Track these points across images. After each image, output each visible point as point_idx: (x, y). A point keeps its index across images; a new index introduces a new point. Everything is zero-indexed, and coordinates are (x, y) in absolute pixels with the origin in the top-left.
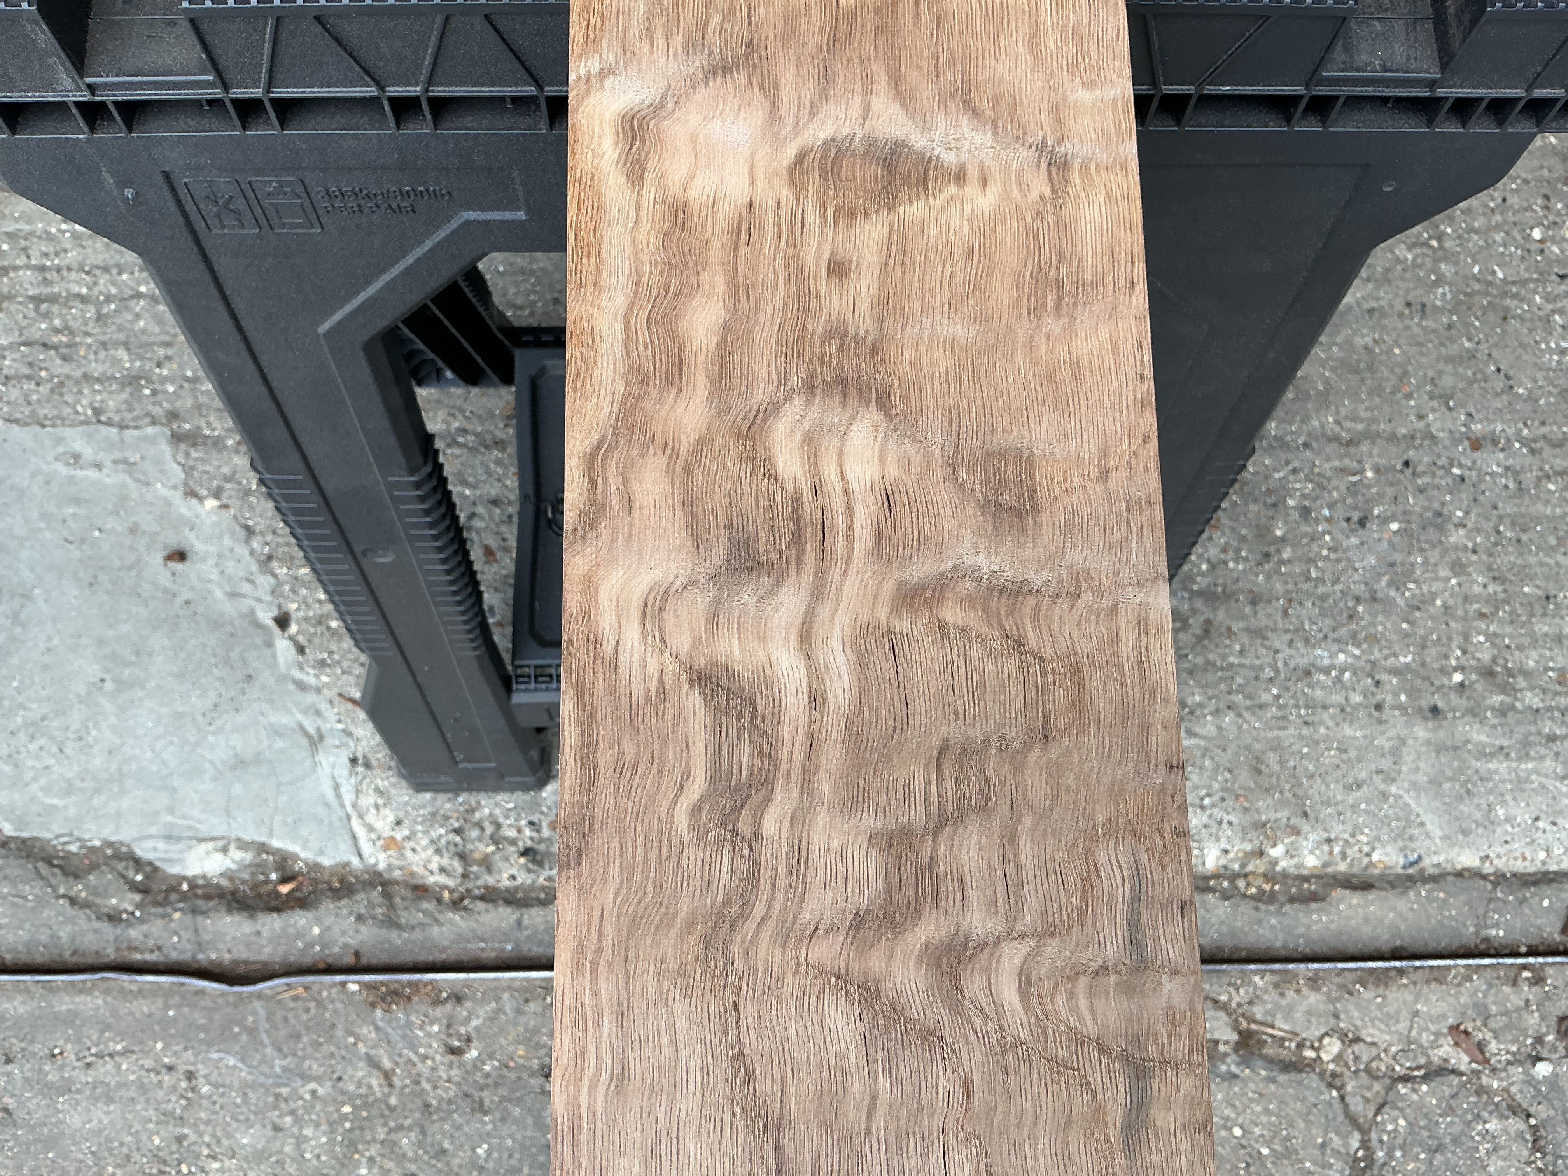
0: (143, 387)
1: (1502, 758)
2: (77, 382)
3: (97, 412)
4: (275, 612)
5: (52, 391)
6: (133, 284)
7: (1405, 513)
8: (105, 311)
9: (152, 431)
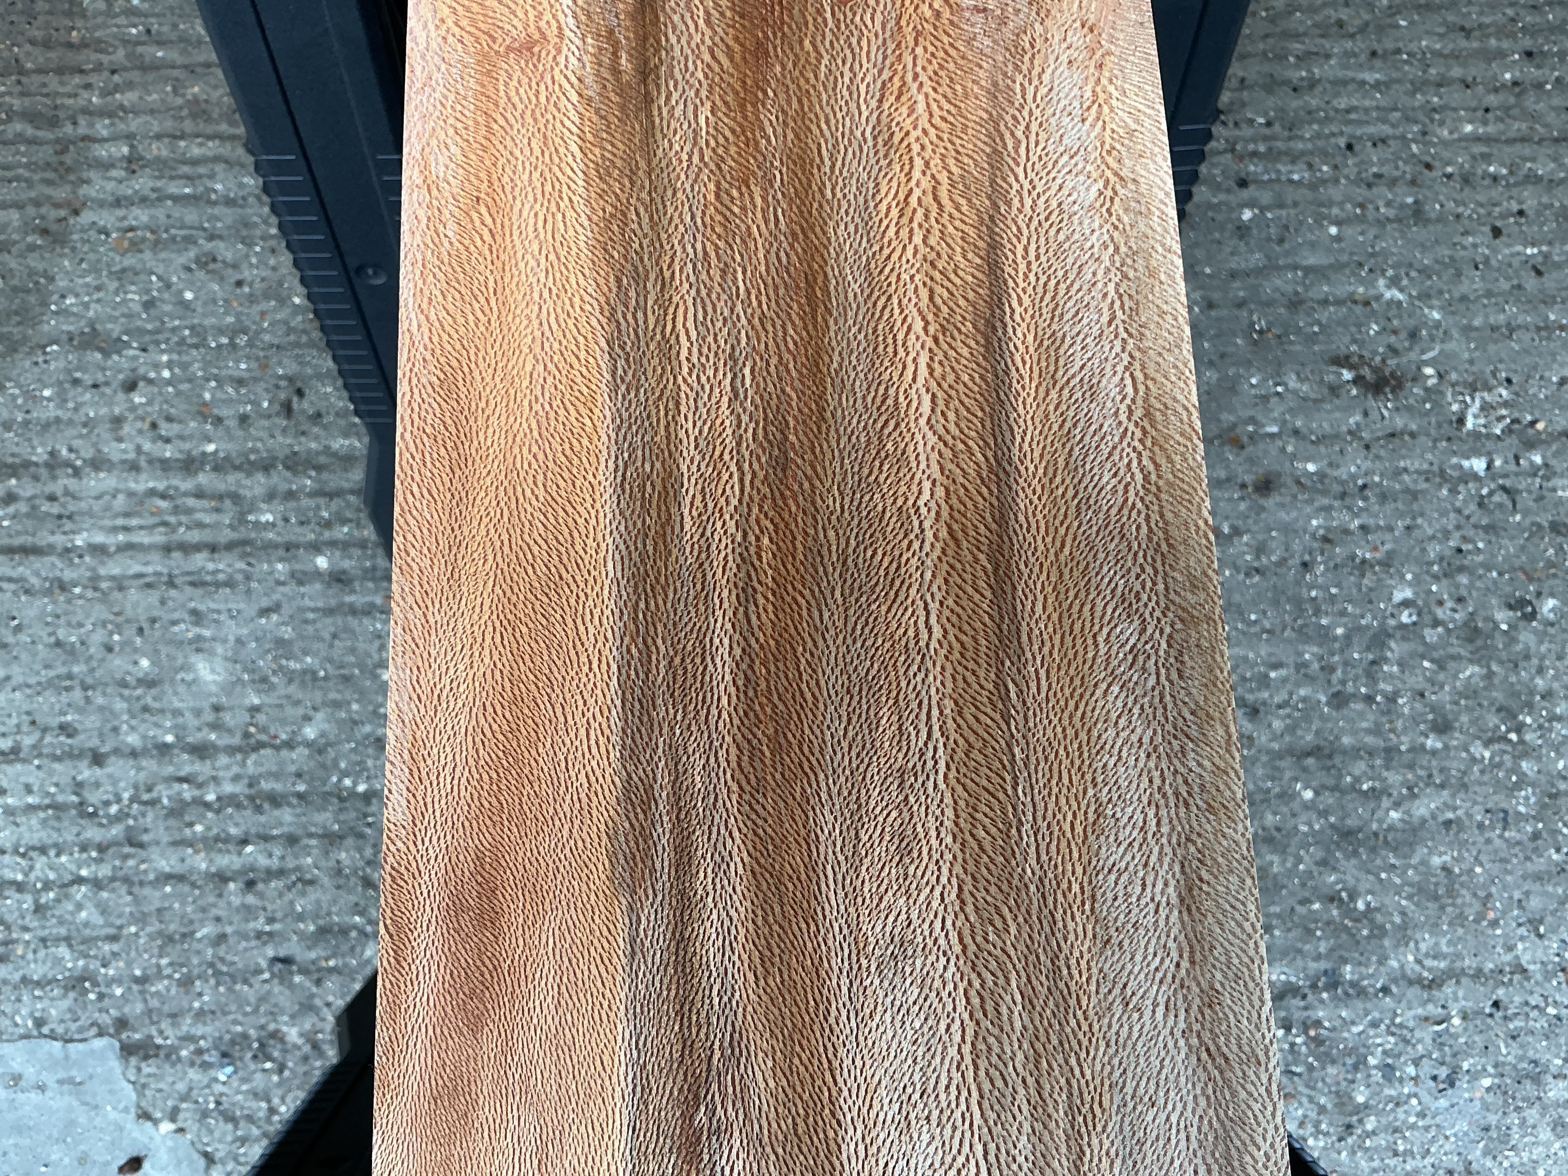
0: (86, 992)
2: (15, 987)
3: (39, 1023)
6: (73, 867)
7: (1496, 1066)
8: (43, 901)
9: (99, 1043)
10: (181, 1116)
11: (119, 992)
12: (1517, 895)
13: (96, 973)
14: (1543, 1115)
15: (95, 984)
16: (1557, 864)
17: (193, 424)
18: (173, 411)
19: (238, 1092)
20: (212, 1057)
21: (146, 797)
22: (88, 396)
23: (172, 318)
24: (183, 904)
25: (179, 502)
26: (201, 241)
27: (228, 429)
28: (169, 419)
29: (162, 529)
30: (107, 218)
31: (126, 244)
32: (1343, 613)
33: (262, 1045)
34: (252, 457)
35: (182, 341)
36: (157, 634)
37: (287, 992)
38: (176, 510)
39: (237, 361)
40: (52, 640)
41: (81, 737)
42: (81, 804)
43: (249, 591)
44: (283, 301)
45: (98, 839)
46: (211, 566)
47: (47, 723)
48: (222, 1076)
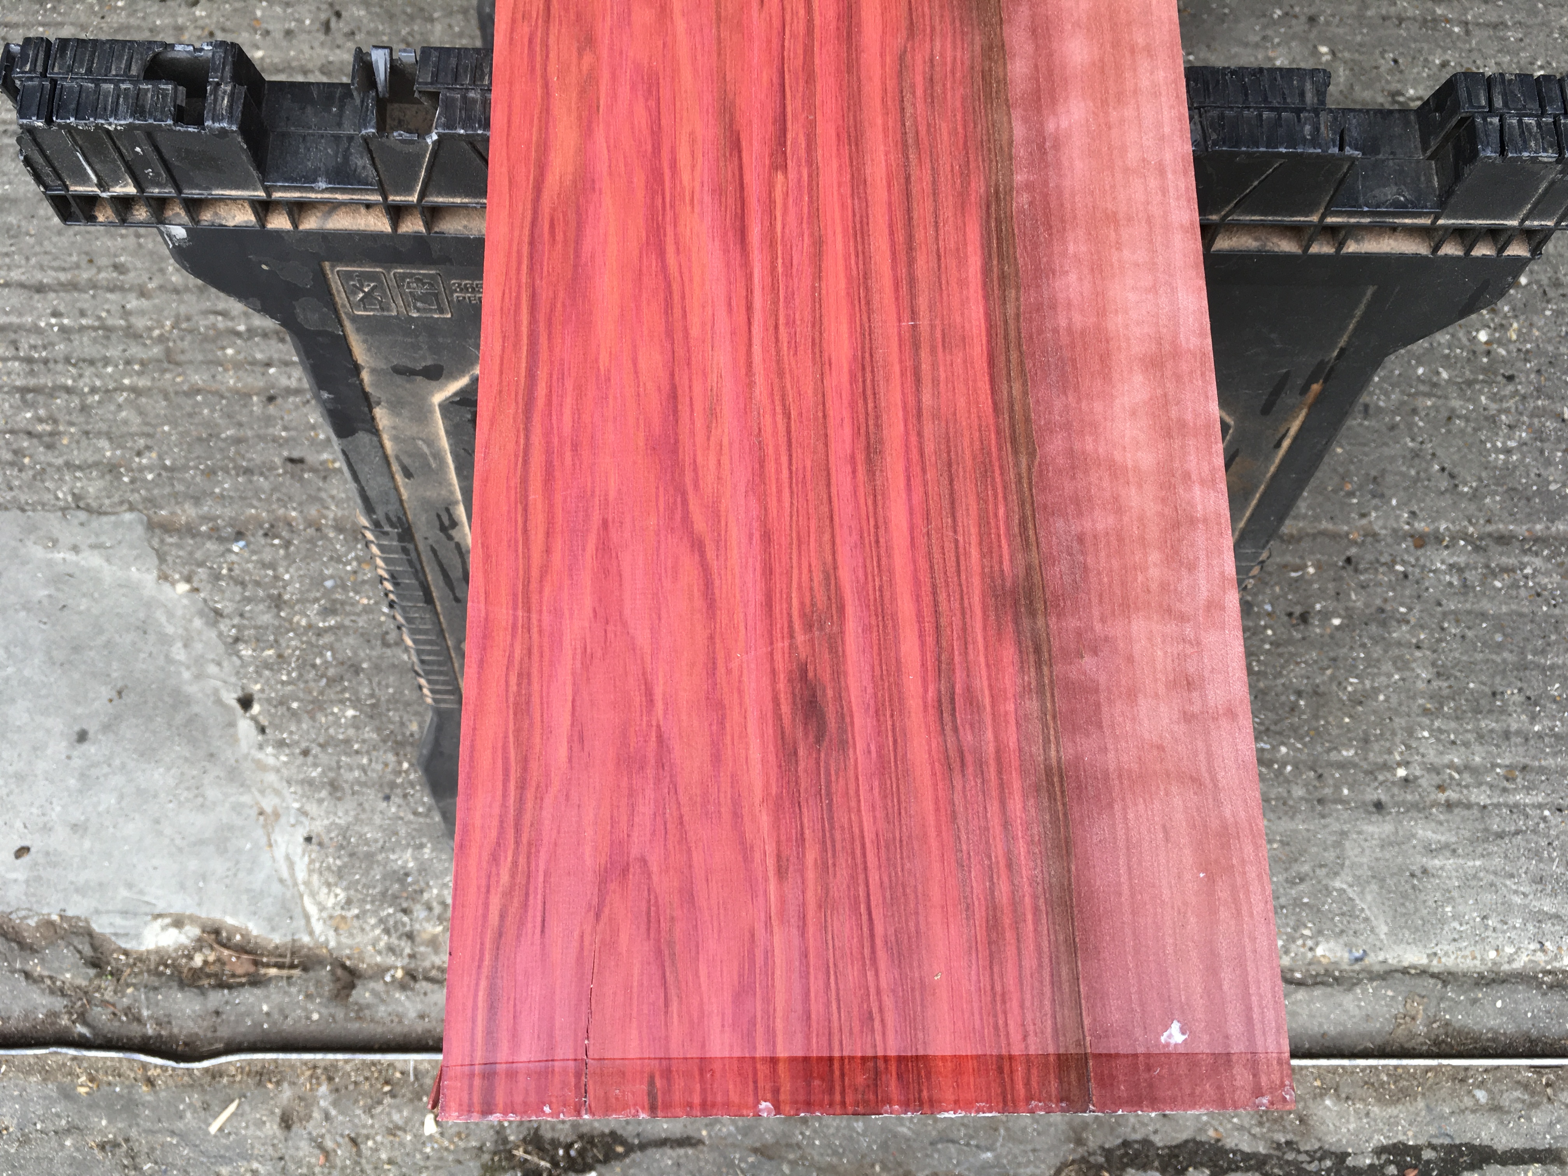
0: (121, 475)
1: (1448, 854)
2: (59, 469)
3: (77, 497)
4: (239, 694)
5: (34, 477)
6: (117, 376)
7: (1347, 609)
8: (88, 402)
9: (129, 517)
10: (196, 579)
11: (150, 477)
12: (1373, 473)
13: (131, 458)
14: (1386, 652)
15: (130, 469)
16: (1412, 450)
18: (228, 23)
19: (248, 561)
20: (228, 533)
21: (184, 325)
24: (213, 411)
27: (274, 39)
28: (224, 30)
33: (272, 526)
34: (294, 64)
37: (298, 485)
41: (132, 275)
42: (129, 327)
45: (141, 356)
47: (103, 261)
48: (236, 548)
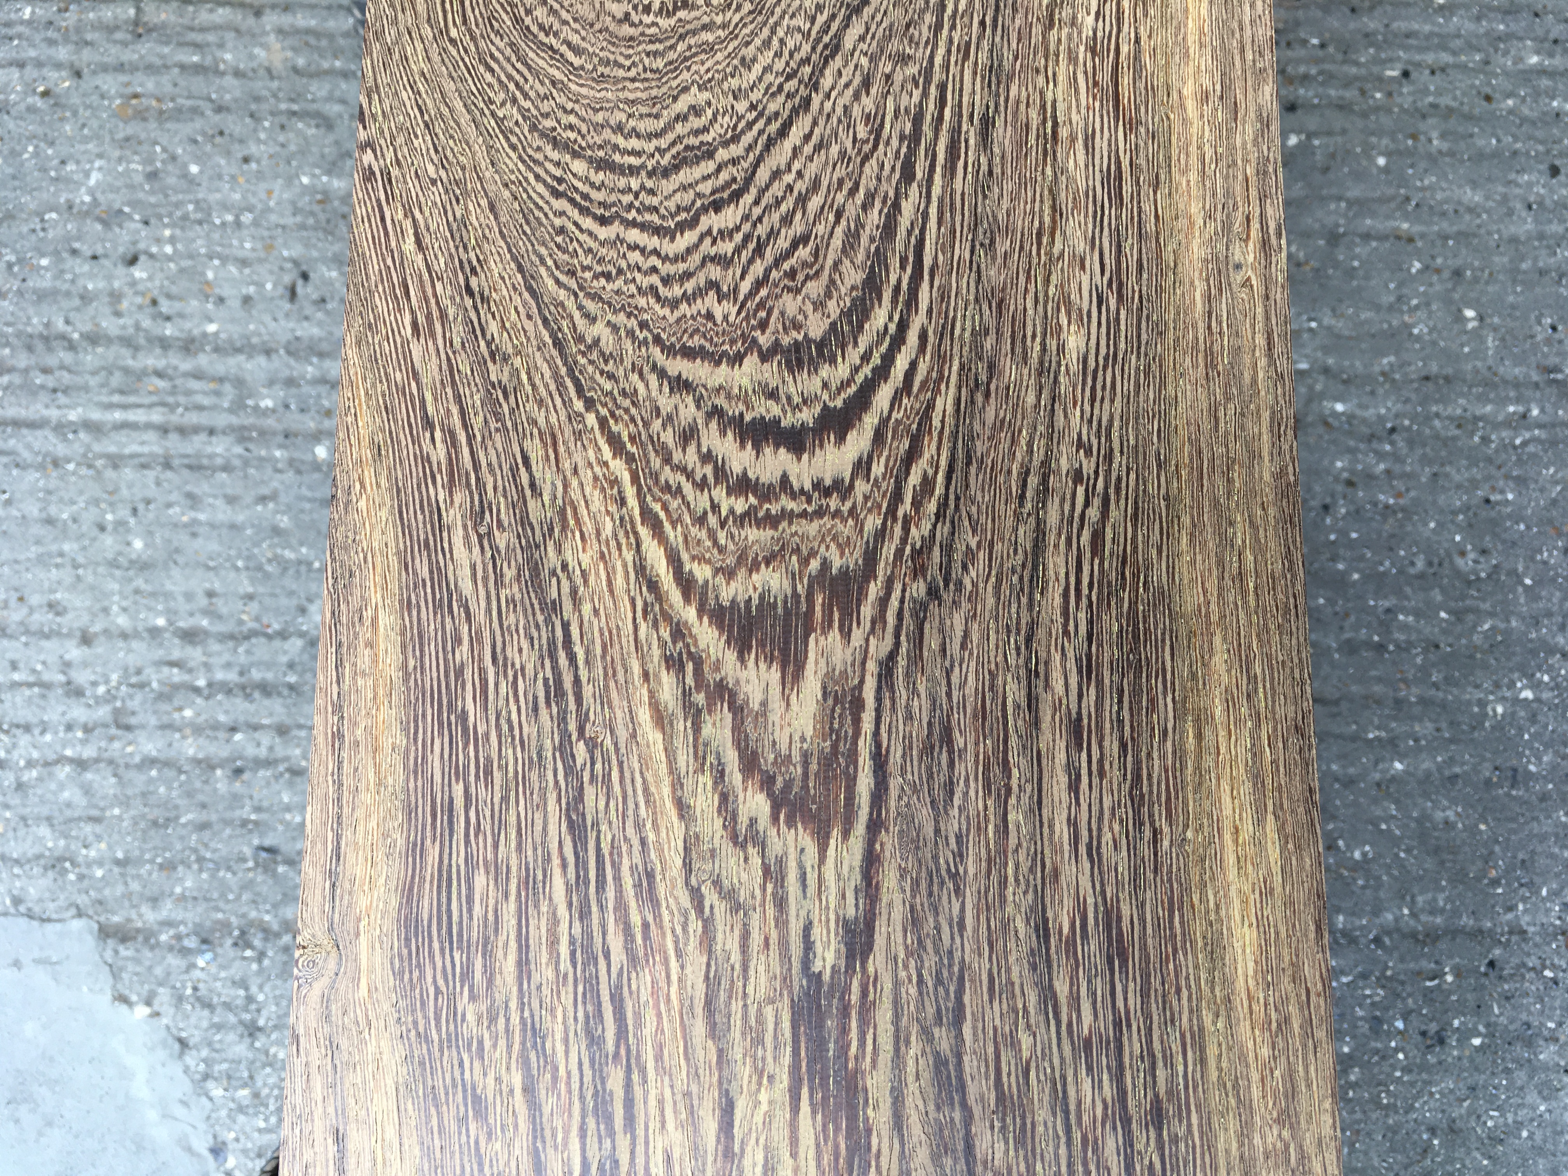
0: (66, 871)
3: (17, 901)
4: (211, 1143)
6: (57, 747)
7: (1488, 1025)
8: (25, 778)
9: (77, 924)
10: (157, 1001)
11: (99, 873)
12: (1521, 856)
13: (76, 852)
14: (1531, 1077)
15: (75, 864)
17: (194, 303)
18: (174, 288)
19: (216, 979)
20: (191, 943)
21: (134, 680)
22: (86, 268)
23: (176, 192)
24: (170, 788)
25: (179, 382)
26: (209, 113)
27: (230, 310)
28: (169, 296)
29: (160, 409)
30: (110, 83)
31: (130, 111)
32: (1362, 558)
33: (243, 933)
34: (255, 340)
35: (185, 217)
36: (151, 516)
37: (270, 882)
38: (174, 391)
39: (242, 241)
40: (44, 515)
41: (70, 616)
42: (69, 683)
43: (246, 476)
44: (290, 180)
45: (83, 719)
46: (209, 450)
47: (35, 600)
48: (201, 962)
